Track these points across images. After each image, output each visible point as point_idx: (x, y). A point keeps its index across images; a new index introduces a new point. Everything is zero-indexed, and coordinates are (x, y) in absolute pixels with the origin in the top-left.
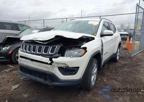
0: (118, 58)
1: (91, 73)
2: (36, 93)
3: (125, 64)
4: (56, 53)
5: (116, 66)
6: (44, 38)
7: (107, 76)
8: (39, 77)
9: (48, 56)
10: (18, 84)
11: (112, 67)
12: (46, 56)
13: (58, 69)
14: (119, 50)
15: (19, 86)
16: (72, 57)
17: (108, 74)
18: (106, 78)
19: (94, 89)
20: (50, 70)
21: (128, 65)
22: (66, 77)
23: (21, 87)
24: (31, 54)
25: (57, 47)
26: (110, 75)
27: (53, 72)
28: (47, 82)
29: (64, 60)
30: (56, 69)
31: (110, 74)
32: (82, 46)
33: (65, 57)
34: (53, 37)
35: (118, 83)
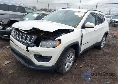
0: (102, 46)
1: (64, 61)
2: (20, 70)
3: (107, 53)
4: (32, 43)
5: (98, 53)
6: (25, 28)
7: (86, 62)
8: (22, 59)
9: (26, 45)
10: (10, 60)
11: (94, 54)
12: (25, 44)
13: (33, 56)
14: (104, 40)
15: (10, 62)
16: (45, 47)
17: (87, 61)
18: (83, 64)
19: (68, 73)
20: (27, 56)
21: (110, 53)
22: (40, 64)
23: (12, 63)
24: (16, 40)
25: (33, 37)
26: (88, 62)
27: (30, 58)
28: (26, 64)
29: (37, 50)
30: (32, 56)
31: (89, 60)
32: (57, 39)
33: (39, 47)
34: (31, 28)
35: (92, 71)
